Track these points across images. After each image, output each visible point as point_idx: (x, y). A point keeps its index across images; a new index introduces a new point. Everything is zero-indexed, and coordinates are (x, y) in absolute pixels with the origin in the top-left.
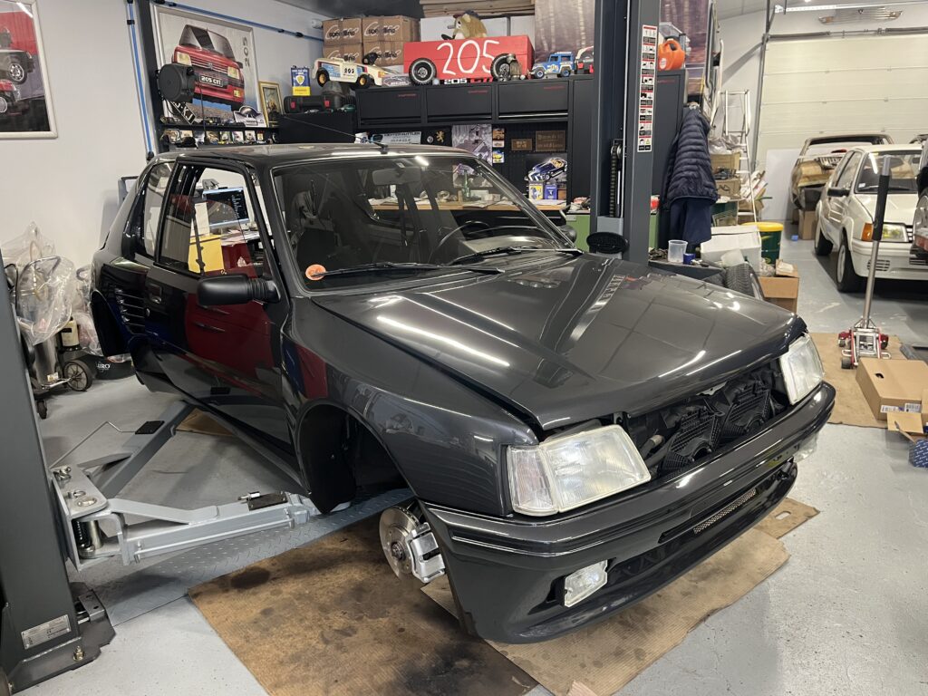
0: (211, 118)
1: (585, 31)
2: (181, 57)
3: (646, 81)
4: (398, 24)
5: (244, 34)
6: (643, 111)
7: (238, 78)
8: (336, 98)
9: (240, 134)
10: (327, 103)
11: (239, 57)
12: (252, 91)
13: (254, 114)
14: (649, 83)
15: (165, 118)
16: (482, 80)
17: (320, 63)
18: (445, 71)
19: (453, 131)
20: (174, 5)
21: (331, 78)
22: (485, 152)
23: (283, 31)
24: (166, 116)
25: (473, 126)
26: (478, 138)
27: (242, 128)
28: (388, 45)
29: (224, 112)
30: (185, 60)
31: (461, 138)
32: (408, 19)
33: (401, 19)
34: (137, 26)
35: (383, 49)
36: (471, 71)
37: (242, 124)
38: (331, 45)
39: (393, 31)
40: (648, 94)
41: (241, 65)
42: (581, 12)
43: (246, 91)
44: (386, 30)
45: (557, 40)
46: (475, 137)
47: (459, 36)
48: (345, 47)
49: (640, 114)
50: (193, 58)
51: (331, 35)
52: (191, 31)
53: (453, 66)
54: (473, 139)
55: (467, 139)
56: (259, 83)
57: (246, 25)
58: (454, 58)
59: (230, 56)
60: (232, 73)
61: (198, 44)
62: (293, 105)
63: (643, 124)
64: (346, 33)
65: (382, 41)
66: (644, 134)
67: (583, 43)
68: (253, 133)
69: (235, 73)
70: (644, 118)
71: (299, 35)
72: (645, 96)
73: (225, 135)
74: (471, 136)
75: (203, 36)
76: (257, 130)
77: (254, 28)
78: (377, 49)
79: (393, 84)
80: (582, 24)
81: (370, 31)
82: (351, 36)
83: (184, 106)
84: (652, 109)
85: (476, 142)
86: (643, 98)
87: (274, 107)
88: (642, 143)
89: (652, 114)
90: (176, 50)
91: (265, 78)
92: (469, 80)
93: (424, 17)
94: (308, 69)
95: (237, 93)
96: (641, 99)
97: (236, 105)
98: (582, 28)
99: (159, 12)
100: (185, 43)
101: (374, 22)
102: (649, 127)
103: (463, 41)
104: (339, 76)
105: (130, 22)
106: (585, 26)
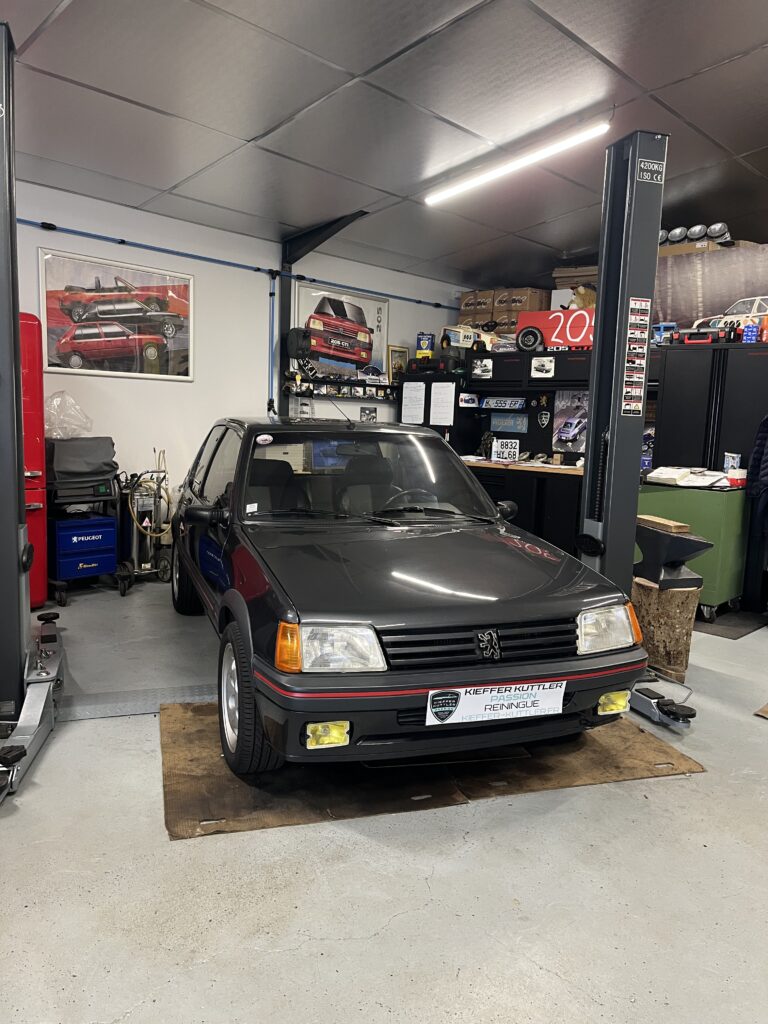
0: (333, 374)
1: (703, 302)
2: (314, 322)
3: (635, 349)
4: (526, 296)
5: (381, 305)
6: (630, 377)
7: (367, 341)
8: (451, 362)
9: (360, 390)
10: (442, 365)
11: (371, 323)
12: (380, 354)
13: (377, 372)
14: (640, 351)
15: (289, 372)
16: (583, 347)
17: (445, 330)
18: (553, 339)
19: (557, 396)
20: (314, 281)
21: (452, 344)
22: (584, 418)
23: (420, 302)
24: (292, 370)
25: (576, 393)
26: (579, 404)
27: (363, 384)
28: (514, 314)
29: (348, 370)
30: (317, 325)
31: (563, 403)
32: (538, 291)
33: (529, 291)
34: (277, 298)
35: (509, 317)
36: (578, 340)
37: (364, 381)
38: (466, 314)
39: (520, 302)
40: (638, 361)
41: (372, 331)
42: (700, 284)
43: (374, 353)
44: (514, 301)
45: (673, 310)
46: (577, 403)
47: (573, 307)
48: (478, 317)
49: (626, 379)
50: (325, 324)
51: (467, 305)
52: (327, 301)
53: (562, 335)
54: (574, 405)
55: (569, 404)
56: (388, 346)
57: (382, 297)
58: (564, 327)
59: (362, 323)
60: (362, 337)
61: (332, 313)
62: (414, 366)
63: (629, 390)
64: (479, 304)
65: (510, 311)
66: (632, 398)
67: (700, 314)
68: (374, 390)
69: (365, 337)
70: (630, 384)
71: (438, 305)
72: (634, 363)
73: (345, 390)
74: (573, 402)
75: (338, 307)
76: (379, 387)
77: (391, 300)
78: (502, 318)
79: (501, 350)
80: (700, 295)
81: (501, 302)
82: (483, 307)
83: (308, 363)
84: (643, 376)
85: (578, 407)
86: (630, 365)
87: (401, 367)
88: (628, 407)
89: (643, 380)
90: (311, 317)
91: (396, 343)
92: (570, 348)
93: (556, 289)
94: (433, 336)
95: (364, 354)
96: (627, 365)
97: (361, 365)
98: (700, 299)
99: (299, 286)
100: (320, 311)
101: (504, 294)
102: (639, 392)
103: (575, 311)
104: (458, 341)
105: (272, 294)
106: (703, 297)
